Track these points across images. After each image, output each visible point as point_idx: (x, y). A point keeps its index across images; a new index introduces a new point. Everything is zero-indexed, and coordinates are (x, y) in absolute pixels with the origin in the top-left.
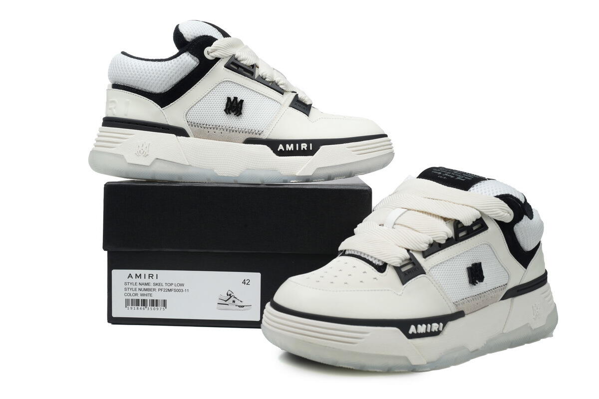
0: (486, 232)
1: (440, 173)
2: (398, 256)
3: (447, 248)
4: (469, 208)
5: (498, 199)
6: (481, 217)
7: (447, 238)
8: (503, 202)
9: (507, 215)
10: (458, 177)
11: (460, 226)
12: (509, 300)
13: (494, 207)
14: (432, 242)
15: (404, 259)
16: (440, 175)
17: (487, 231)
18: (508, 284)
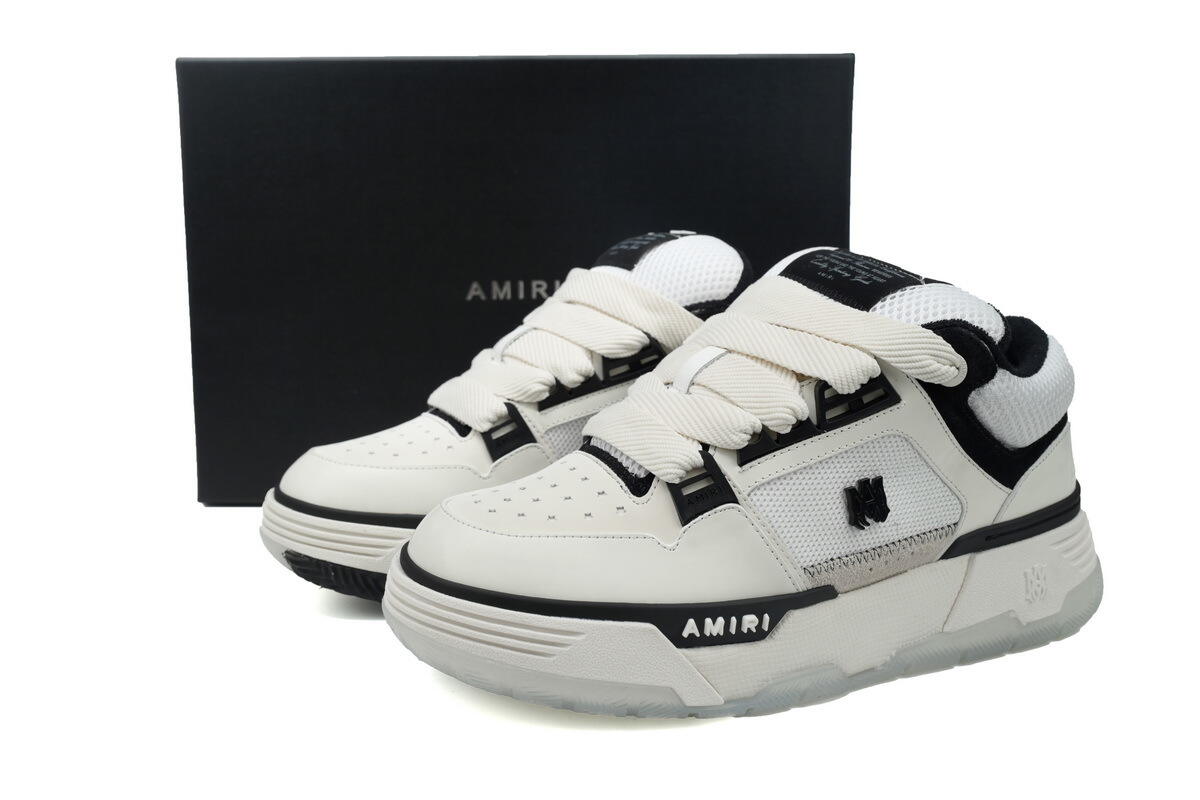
0: (895, 407)
1: (825, 266)
2: (678, 460)
3: (796, 445)
4: (854, 351)
5: (930, 332)
6: (882, 375)
7: (794, 421)
8: (940, 339)
9: (949, 367)
10: (859, 274)
11: (827, 394)
12: (965, 558)
13: (916, 351)
14: (759, 429)
15: (689, 468)
16: (825, 270)
17: (898, 406)
18: (960, 524)
